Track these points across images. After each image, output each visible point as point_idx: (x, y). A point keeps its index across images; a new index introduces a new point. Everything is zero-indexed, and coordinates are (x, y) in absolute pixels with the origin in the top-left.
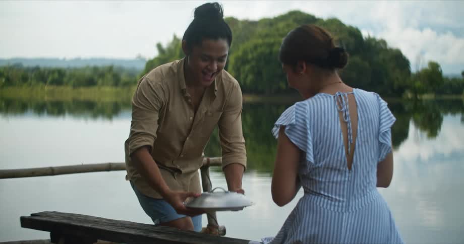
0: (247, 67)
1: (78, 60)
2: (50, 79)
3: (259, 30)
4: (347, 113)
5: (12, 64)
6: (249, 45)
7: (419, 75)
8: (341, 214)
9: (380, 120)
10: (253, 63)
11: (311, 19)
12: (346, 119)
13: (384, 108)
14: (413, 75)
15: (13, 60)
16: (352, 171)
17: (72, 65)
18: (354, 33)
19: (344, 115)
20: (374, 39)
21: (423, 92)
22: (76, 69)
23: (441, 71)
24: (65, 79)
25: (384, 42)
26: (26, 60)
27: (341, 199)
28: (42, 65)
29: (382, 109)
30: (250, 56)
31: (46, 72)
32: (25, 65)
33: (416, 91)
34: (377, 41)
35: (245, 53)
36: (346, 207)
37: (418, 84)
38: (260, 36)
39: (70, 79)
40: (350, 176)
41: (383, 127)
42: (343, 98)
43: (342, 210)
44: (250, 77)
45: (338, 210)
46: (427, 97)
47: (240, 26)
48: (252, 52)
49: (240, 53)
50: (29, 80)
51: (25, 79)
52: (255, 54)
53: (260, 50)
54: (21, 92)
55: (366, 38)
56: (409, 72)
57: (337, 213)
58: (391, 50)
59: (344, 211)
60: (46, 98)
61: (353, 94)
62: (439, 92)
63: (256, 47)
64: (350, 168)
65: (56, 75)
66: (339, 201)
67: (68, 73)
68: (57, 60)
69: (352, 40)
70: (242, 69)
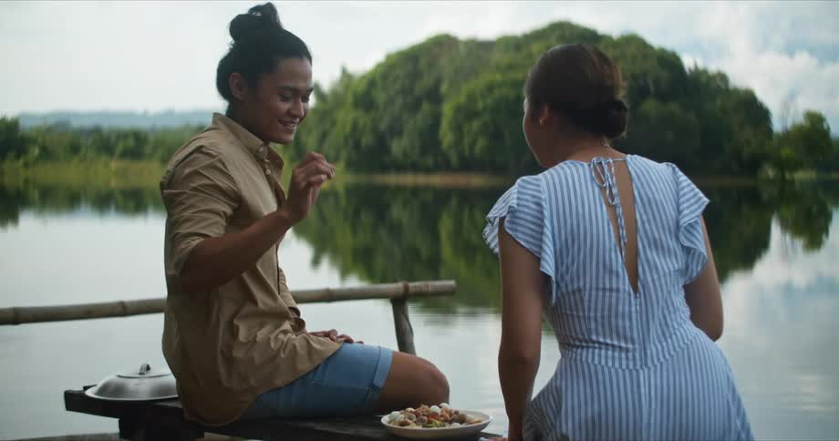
0: (476, 125)
1: (170, 114)
2: (120, 147)
3: (497, 57)
4: (613, 190)
5: (51, 121)
6: (478, 84)
7: (788, 137)
8: (634, 372)
9: (678, 205)
10: (486, 117)
11: (591, 36)
12: (613, 200)
13: (684, 184)
14: (778, 135)
15: (52, 115)
16: (640, 294)
17: (160, 124)
18: (670, 62)
19: (608, 192)
20: (705, 72)
21: (797, 165)
22: (166, 131)
23: (829, 128)
24: (148, 149)
25: (723, 77)
26: (78, 115)
27: (630, 346)
28: (106, 125)
29: (681, 186)
30: (480, 105)
31: (113, 138)
32: (76, 124)
33: (782, 165)
34: (710, 74)
35: (471, 98)
36: (641, 359)
37: (786, 152)
38: (498, 68)
39: (155, 148)
40: (638, 303)
41: (684, 216)
42: (606, 167)
43: (635, 365)
44: (481, 143)
45: (627, 366)
46: (802, 176)
47: (462, 49)
48: (483, 96)
49: (462, 99)
50: (83, 151)
51: (75, 149)
52: (489, 101)
53: (497, 94)
54: (69, 173)
55: (690, 70)
56: (770, 131)
57: (627, 372)
58: (736, 92)
59: (638, 367)
60: (114, 183)
61: (625, 161)
62: (824, 166)
63: (490, 88)
64: (636, 289)
65: (131, 142)
66: (627, 350)
67: (151, 138)
68: (131, 115)
69: (664, 74)
70: (466, 129)
